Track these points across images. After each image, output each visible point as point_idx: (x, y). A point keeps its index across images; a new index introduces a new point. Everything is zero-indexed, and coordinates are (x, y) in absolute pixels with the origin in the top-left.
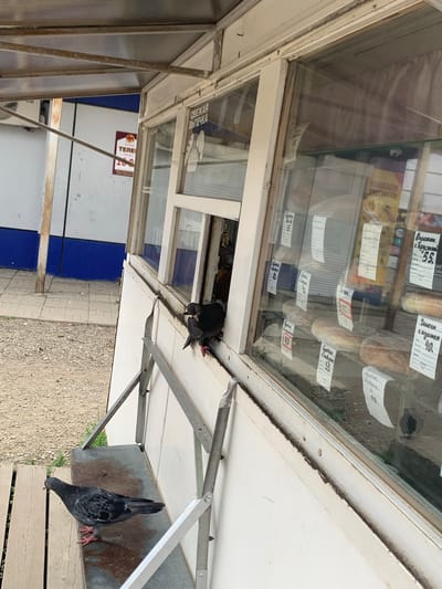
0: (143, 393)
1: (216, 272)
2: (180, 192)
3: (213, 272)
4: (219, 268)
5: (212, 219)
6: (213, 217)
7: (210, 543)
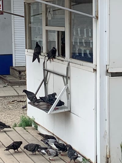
0: (45, 85)
1: (61, 45)
2: (47, 25)
3: (60, 45)
4: (62, 44)
5: (58, 32)
6: (58, 31)
7: (69, 95)
